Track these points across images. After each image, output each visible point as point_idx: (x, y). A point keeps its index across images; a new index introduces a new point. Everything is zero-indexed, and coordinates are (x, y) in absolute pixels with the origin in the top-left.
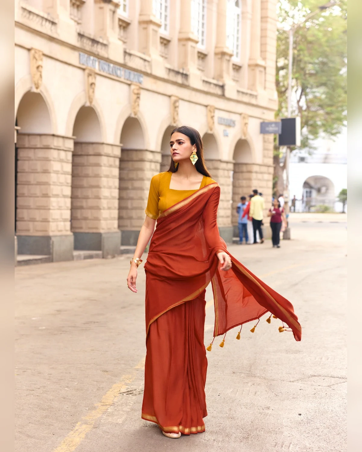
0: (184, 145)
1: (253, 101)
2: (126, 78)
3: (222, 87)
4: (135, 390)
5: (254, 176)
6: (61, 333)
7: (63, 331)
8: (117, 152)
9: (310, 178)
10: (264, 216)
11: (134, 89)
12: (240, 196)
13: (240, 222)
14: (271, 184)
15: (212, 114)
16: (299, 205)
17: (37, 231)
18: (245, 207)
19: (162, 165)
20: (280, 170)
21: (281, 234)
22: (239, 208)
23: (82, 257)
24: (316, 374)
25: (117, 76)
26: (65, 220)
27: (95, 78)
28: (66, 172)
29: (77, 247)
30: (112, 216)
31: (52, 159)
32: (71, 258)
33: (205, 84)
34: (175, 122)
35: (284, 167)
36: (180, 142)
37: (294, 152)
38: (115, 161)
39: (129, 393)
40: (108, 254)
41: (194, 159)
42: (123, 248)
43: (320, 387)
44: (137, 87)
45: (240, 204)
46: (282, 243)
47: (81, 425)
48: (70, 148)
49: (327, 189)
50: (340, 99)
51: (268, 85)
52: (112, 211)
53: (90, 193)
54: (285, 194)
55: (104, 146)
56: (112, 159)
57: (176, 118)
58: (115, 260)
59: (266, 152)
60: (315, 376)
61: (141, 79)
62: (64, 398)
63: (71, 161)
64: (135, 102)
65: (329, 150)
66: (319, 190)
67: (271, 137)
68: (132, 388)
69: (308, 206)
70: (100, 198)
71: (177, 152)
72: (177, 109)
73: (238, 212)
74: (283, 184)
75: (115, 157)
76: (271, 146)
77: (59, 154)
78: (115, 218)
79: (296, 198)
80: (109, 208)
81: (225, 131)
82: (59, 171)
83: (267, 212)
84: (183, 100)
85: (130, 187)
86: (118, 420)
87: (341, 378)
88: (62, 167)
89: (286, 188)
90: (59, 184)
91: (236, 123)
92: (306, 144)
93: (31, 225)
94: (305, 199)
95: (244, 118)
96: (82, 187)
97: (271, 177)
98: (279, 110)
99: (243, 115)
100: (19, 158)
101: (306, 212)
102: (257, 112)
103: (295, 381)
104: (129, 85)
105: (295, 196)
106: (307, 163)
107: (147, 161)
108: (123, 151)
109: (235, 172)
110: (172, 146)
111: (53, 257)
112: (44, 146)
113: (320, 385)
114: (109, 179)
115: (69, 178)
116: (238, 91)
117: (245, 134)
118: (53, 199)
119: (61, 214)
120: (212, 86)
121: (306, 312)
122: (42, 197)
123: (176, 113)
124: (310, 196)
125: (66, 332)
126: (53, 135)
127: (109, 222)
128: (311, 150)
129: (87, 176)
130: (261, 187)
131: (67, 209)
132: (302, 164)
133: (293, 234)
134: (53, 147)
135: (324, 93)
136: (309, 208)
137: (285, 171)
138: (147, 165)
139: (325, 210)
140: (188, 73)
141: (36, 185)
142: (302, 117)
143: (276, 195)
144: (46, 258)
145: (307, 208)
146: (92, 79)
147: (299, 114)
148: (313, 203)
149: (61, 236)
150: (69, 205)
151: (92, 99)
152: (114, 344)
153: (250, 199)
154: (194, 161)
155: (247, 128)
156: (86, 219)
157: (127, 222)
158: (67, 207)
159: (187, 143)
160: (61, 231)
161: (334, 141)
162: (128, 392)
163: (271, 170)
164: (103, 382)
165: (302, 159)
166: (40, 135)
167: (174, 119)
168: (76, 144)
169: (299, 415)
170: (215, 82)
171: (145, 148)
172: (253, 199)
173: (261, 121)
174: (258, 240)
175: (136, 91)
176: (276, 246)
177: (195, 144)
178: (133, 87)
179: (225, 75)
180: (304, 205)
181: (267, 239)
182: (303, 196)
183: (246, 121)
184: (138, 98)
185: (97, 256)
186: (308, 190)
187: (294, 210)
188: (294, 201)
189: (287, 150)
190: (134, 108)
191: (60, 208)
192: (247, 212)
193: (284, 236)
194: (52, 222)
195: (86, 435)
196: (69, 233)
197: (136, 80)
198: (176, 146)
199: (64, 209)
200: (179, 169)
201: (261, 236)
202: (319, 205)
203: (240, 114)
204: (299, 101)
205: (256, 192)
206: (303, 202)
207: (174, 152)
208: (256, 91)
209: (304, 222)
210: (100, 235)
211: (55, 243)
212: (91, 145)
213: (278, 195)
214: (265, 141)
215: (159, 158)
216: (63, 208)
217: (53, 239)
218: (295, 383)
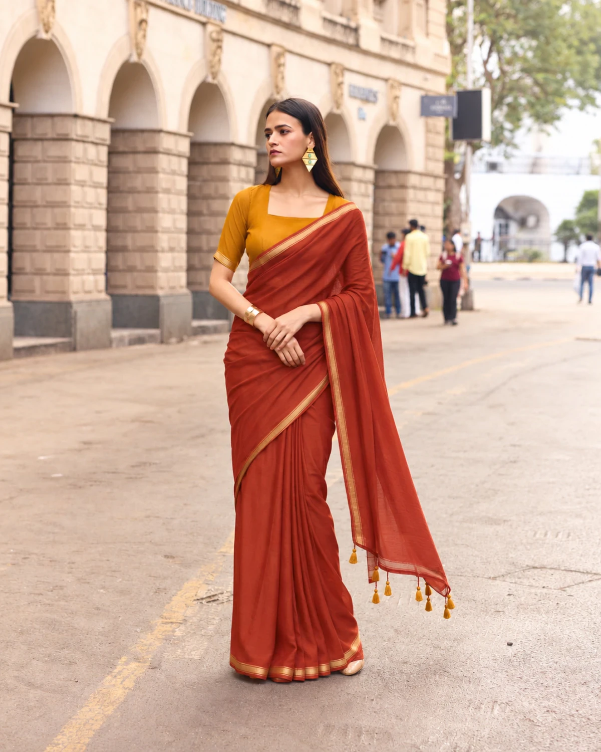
0: (291, 136)
1: (409, 58)
2: (198, 12)
3: (356, 30)
4: (222, 593)
5: (411, 193)
6: (91, 485)
7: (95, 481)
8: (184, 146)
9: (506, 200)
10: (428, 269)
11: (211, 33)
12: (386, 231)
13: (387, 278)
14: (439, 210)
15: (340, 79)
16: (488, 250)
17: (47, 292)
18: (394, 252)
19: (258, 172)
20: (455, 185)
21: (459, 301)
22: (384, 253)
23: (127, 341)
24: (536, 565)
25: (185, 8)
26: (95, 272)
27: (147, 11)
28: (98, 183)
29: (117, 323)
30: (177, 264)
31: (73, 159)
32: (108, 344)
33: (327, 24)
34: (278, 93)
35: (462, 180)
36: (282, 131)
37: (479, 153)
38: (180, 164)
39: (212, 599)
40: (171, 335)
41: (311, 161)
42: (196, 323)
43: (545, 590)
44: (218, 29)
45: (385, 246)
46: (461, 316)
47: (126, 663)
48: (104, 140)
49: (538, 221)
50: (561, 59)
51: (432, 28)
52: (176, 254)
53: (138, 221)
54: (464, 228)
55: (162, 135)
56: (175, 160)
57: (280, 85)
58: (182, 345)
59: (431, 150)
60: (534, 568)
61: (224, 14)
62: (98, 609)
63: (106, 163)
64: (214, 54)
65: (540, 149)
66: (523, 223)
67: (440, 123)
68: (217, 590)
69: (504, 251)
70: (156, 232)
71: (278, 150)
72: (282, 68)
73: (383, 260)
74: (459, 210)
75: (180, 156)
76: (441, 140)
77: (85, 151)
78: (181, 267)
79: (483, 236)
80: (172, 250)
81: (360, 110)
82: (84, 181)
83: (436, 261)
84: (291, 52)
85: (205, 211)
86: (193, 653)
87: (583, 573)
88: (91, 174)
89: (464, 219)
90: (85, 205)
91: (380, 96)
92: (501, 137)
93: (37, 281)
94: (498, 238)
95: (392, 87)
96: (124, 210)
97: (440, 197)
98: (454, 76)
99: (390, 82)
100: (16, 158)
101: (500, 261)
102: (414, 77)
103: (499, 576)
104: (204, 24)
105: (479, 233)
106: (501, 172)
107: (235, 164)
108: (194, 145)
109: (377, 187)
110: (268, 136)
111: (75, 340)
112: (58, 135)
113: (545, 585)
114: (171, 196)
115: (103, 195)
116: (383, 40)
117: (393, 115)
118: (73, 233)
119: (90, 261)
120: (339, 28)
121: (514, 446)
122: (56, 229)
123: (280, 76)
124: (507, 233)
125: (101, 482)
126: (76, 116)
127: (171, 274)
128: (509, 149)
129: (133, 191)
130: (423, 215)
131: (100, 252)
132: (494, 175)
133: (479, 299)
134: (74, 137)
135: (530, 48)
136: (505, 256)
137: (463, 188)
138: (234, 171)
139: (533, 257)
140: (298, 5)
141: (45, 206)
142: (493, 89)
143: (449, 231)
144: (63, 343)
145: (501, 254)
146: (142, 12)
147: (488, 85)
148: (512, 245)
149: (90, 302)
150: (102, 242)
151: (142, 50)
152: (185, 504)
153: (404, 238)
154: (310, 164)
155: (397, 104)
156: (131, 269)
157: (201, 276)
158: (100, 248)
159: (296, 132)
160: (89, 292)
161: (549, 134)
162: (209, 597)
163: (441, 184)
164: (165, 578)
165: (493, 167)
166: (52, 116)
167: (277, 87)
168: (115, 132)
169: (508, 645)
170: (343, 20)
171: (230, 139)
172: (410, 237)
173: (422, 93)
174: (418, 311)
175: (214, 35)
176: (450, 322)
177: (311, 133)
178: (210, 28)
179: (361, 10)
180: (496, 248)
181: (433, 309)
182: (494, 233)
183: (397, 93)
184: (220, 47)
185: (152, 339)
186: (503, 221)
187: (480, 258)
188: (478, 242)
189: (466, 149)
190: (212, 67)
191: (86, 249)
192: (399, 260)
193: (462, 304)
194: (74, 275)
195: (137, 682)
196: (103, 296)
197: (215, 15)
198: (275, 137)
199: (95, 252)
200: (284, 180)
201: (424, 305)
202: (521, 249)
203: (386, 80)
204: (485, 63)
205: (414, 225)
206: (494, 244)
207: (272, 149)
208: (413, 39)
209: (498, 279)
210: (156, 298)
211: (79, 314)
212: (140, 134)
213: (451, 230)
214: (428, 130)
215: (251, 157)
216: (92, 249)
217: (75, 307)
218: (498, 582)
